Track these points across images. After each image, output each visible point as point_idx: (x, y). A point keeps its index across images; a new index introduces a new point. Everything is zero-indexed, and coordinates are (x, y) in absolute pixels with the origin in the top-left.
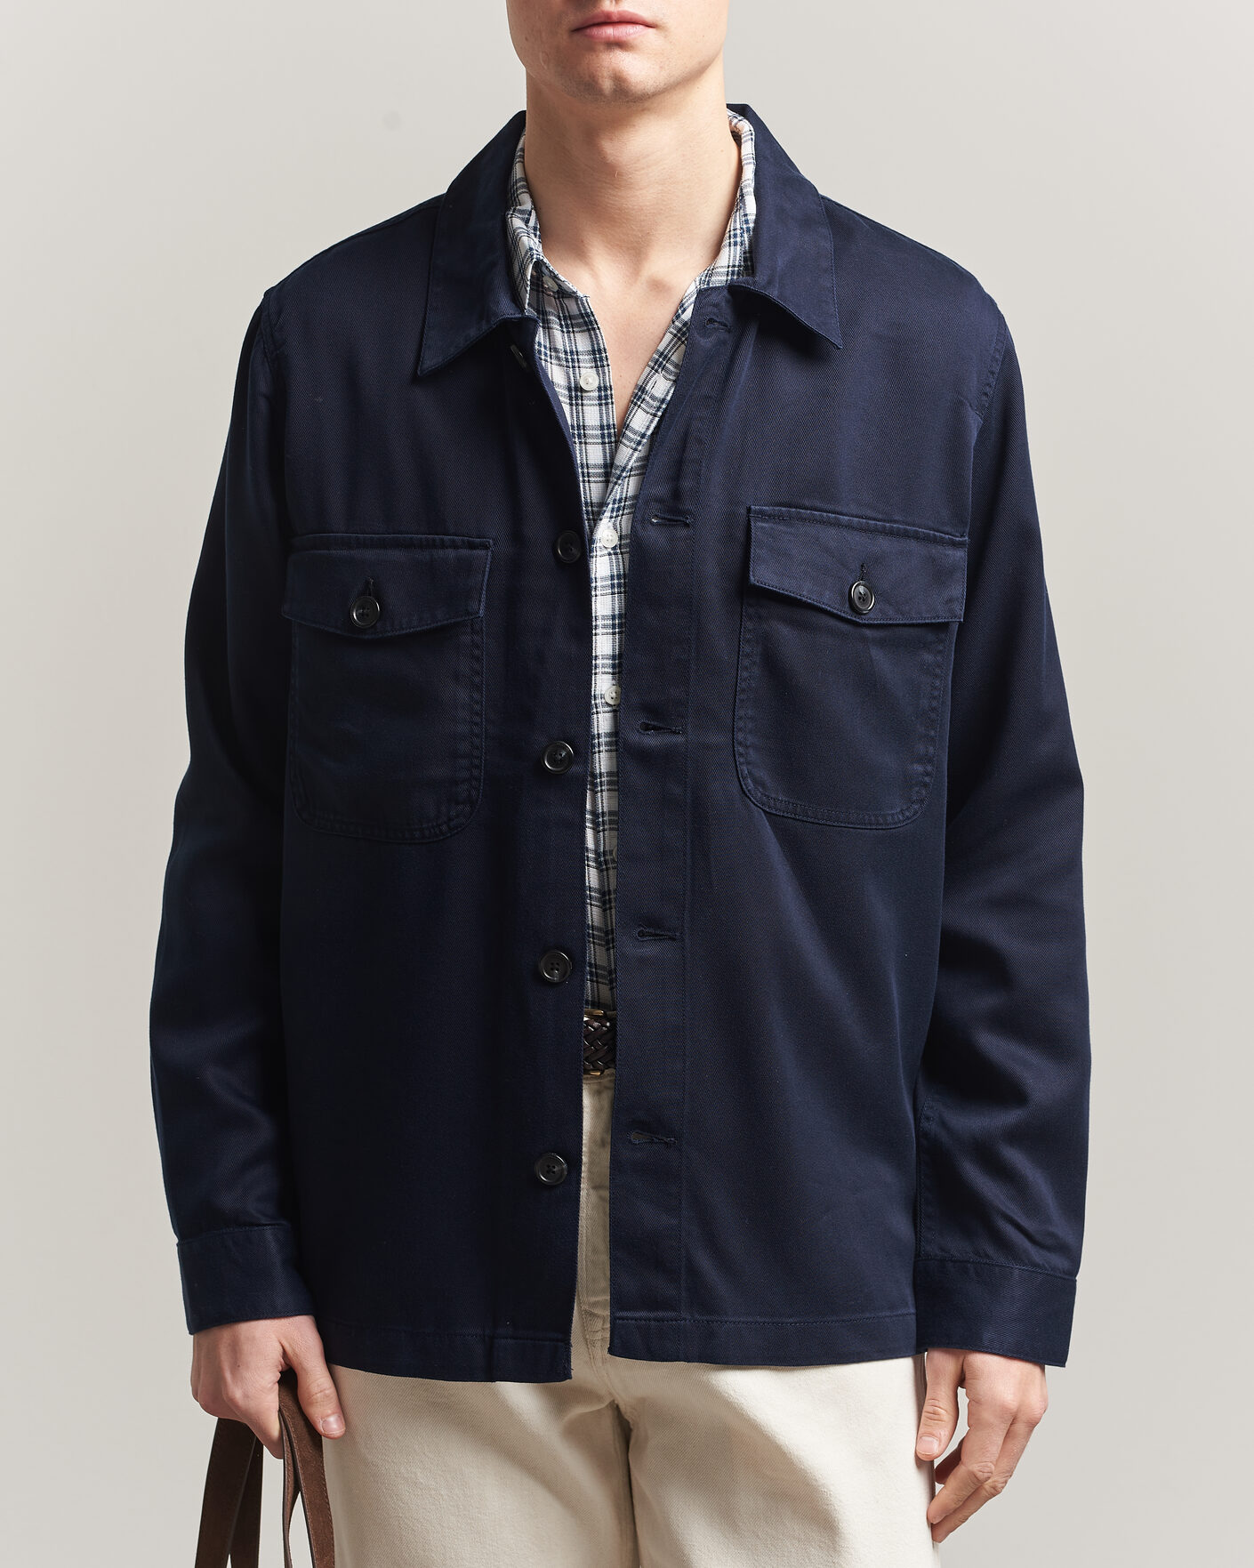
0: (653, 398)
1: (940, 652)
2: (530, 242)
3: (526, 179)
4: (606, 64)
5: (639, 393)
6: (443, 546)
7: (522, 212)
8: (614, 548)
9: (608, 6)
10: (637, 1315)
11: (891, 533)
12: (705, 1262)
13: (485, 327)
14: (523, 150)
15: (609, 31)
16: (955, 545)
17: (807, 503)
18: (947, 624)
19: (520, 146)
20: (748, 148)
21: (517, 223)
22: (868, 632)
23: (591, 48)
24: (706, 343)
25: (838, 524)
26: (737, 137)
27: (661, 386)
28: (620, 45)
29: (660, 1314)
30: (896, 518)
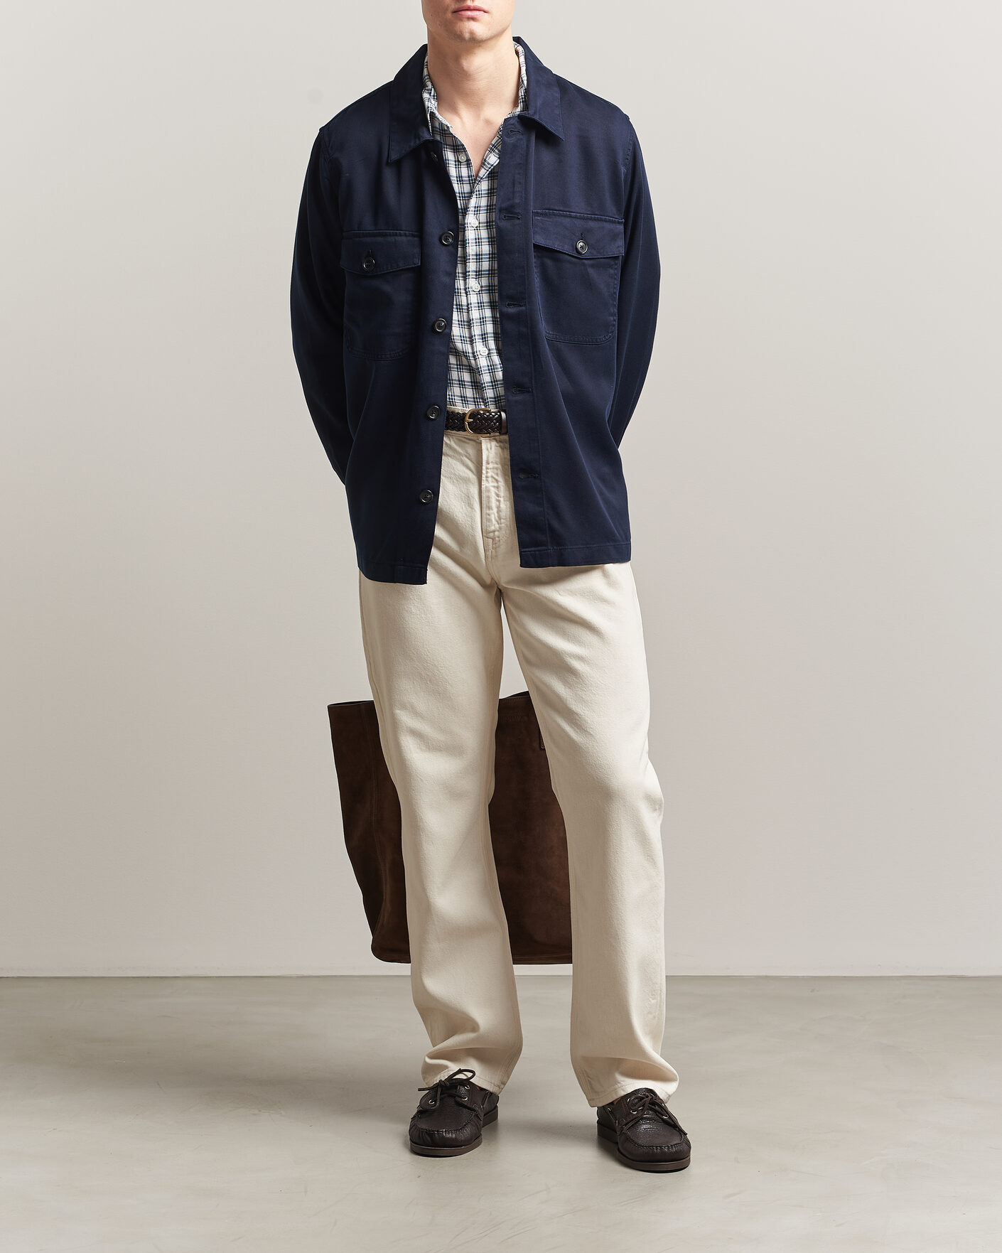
0: (488, 164)
1: (616, 269)
2: (431, 104)
3: (429, 75)
4: (467, 27)
5: (483, 163)
6: (401, 235)
7: (427, 90)
8: (477, 227)
9: (469, 3)
10: (530, 549)
11: (595, 220)
12: (556, 524)
13: (418, 142)
14: (427, 62)
15: (469, 13)
16: (619, 223)
17: (557, 208)
18: (618, 256)
19: (426, 61)
20: (522, 59)
21: (426, 95)
22: (586, 262)
23: (461, 20)
24: (510, 140)
25: (571, 217)
26: (517, 53)
27: (493, 159)
28: (473, 19)
29: (539, 548)
30: (596, 213)
